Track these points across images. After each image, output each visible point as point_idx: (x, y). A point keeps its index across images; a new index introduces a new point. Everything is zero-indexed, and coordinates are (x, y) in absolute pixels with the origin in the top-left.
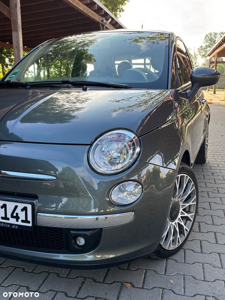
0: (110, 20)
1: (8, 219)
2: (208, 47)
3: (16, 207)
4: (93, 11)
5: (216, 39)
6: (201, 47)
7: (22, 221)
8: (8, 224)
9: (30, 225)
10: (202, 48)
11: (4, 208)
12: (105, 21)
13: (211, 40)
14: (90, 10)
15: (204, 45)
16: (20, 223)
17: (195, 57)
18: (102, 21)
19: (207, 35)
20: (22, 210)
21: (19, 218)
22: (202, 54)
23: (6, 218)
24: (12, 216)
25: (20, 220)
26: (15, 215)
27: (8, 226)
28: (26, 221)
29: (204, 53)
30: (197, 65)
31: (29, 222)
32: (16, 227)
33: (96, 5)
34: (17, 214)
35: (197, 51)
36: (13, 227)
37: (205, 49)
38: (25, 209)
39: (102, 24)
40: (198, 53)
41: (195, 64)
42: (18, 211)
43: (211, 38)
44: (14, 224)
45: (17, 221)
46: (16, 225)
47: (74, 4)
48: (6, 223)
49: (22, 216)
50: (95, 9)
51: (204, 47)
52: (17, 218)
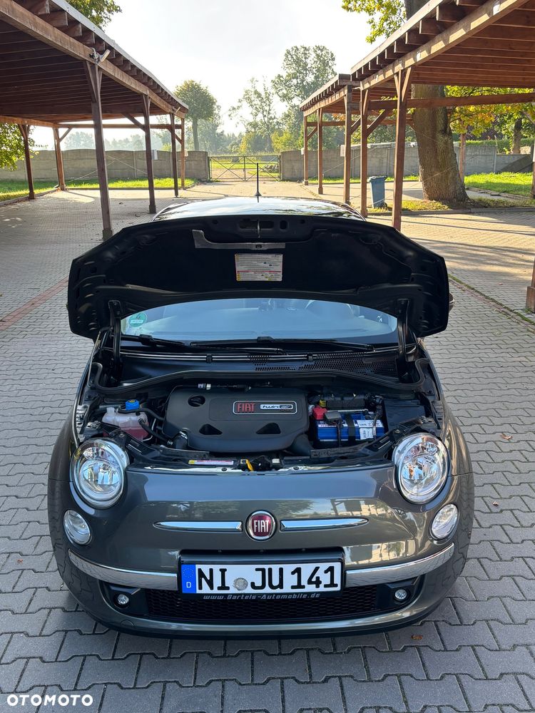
0: (107, 53)
1: (303, 587)
2: (293, 78)
3: (317, 569)
4: (74, 38)
5: (308, 61)
6: (279, 76)
8: (304, 593)
9: (338, 588)
10: (281, 79)
11: (296, 574)
12: (96, 56)
13: (298, 62)
14: (67, 38)
15: (284, 74)
16: (322, 589)
17: (268, 99)
18: (92, 56)
19: (288, 52)
20: (326, 572)
21: (320, 582)
22: (280, 93)
23: (299, 586)
24: (310, 582)
25: (322, 586)
26: (314, 579)
27: (305, 596)
29: (285, 92)
30: (273, 117)
31: (336, 585)
33: (80, 26)
34: (318, 578)
36: (312, 596)
37: (287, 81)
39: (90, 63)
40: (273, 91)
42: (320, 574)
43: (298, 58)
44: (313, 593)
45: (318, 586)
46: (317, 593)
47: (38, 32)
48: (301, 593)
50: (77, 35)
51: (284, 77)
52: (318, 583)
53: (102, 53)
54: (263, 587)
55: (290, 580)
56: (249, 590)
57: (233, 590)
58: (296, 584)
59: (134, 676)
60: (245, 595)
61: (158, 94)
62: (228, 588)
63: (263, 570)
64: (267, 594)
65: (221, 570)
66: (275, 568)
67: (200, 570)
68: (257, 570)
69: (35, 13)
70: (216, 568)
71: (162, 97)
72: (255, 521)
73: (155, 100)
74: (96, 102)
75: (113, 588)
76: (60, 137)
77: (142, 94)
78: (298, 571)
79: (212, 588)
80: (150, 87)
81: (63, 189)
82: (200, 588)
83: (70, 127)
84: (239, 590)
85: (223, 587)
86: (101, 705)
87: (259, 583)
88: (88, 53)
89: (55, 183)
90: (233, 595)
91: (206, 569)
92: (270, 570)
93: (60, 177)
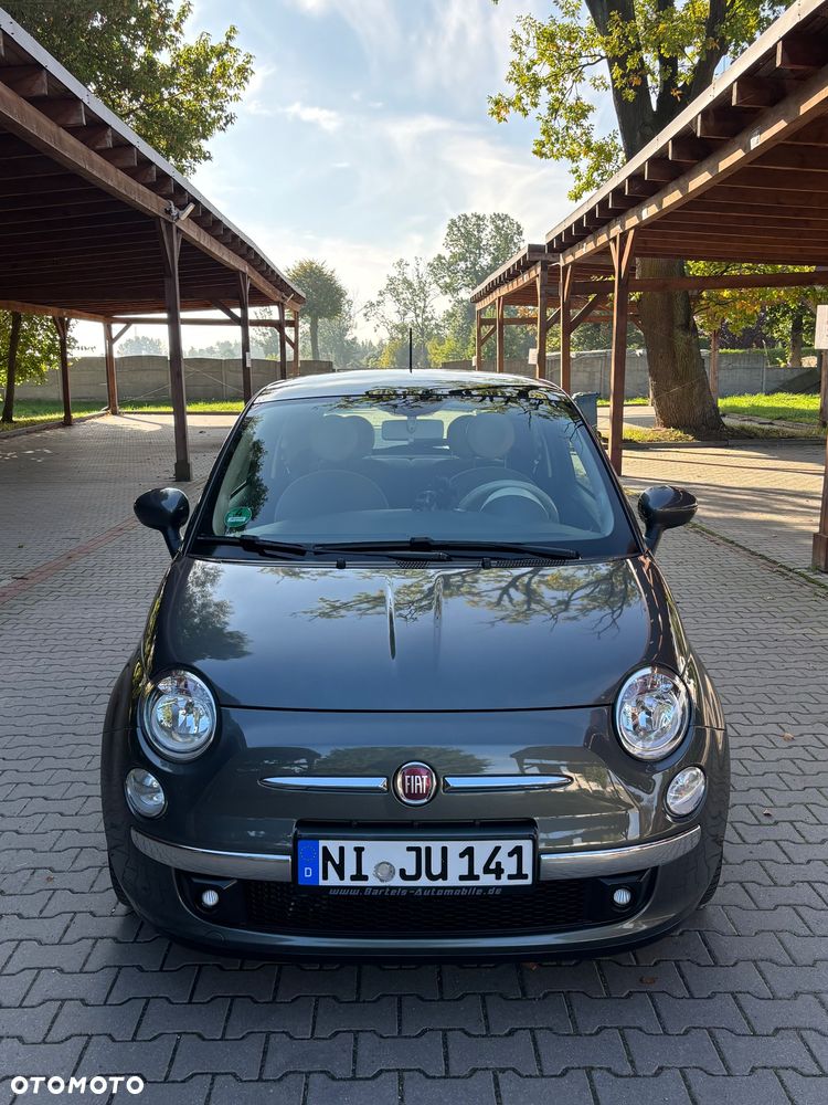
0: (191, 207)
1: (477, 878)
2: (461, 260)
4: (143, 184)
5: (483, 235)
7: (511, 877)
9: (529, 881)
12: (175, 212)
13: (467, 236)
14: (135, 184)
15: (447, 254)
16: (504, 881)
17: (422, 290)
18: (169, 212)
19: (453, 222)
23: (471, 876)
25: (504, 876)
28: (520, 875)
29: (448, 280)
32: (498, 892)
33: (154, 168)
35: (424, 269)
37: (451, 264)
38: (518, 851)
39: (166, 221)
40: (430, 279)
41: (424, 312)
43: (468, 232)
45: (498, 878)
47: (94, 173)
49: (510, 866)
52: (498, 872)
53: (182, 207)
54: (417, 877)
55: (458, 867)
56: (397, 881)
57: (373, 882)
58: (466, 873)
59: (223, 1024)
60: (391, 888)
61: (261, 273)
62: (366, 878)
63: (418, 850)
64: (424, 888)
65: (356, 849)
66: (436, 847)
67: (325, 849)
68: (409, 849)
69: (91, 147)
70: (350, 846)
71: (266, 278)
72: (407, 777)
73: (257, 280)
74: (171, 276)
75: (195, 880)
76: (113, 337)
77: (238, 271)
78: (469, 852)
79: (342, 878)
80: (249, 262)
81: (114, 413)
82: (325, 877)
83: (129, 322)
84: (382, 880)
85: (359, 876)
86: (172, 1060)
87: (411, 871)
88: (163, 207)
89: (103, 404)
90: (374, 888)
91: (333, 847)
92: (428, 850)
93: (111, 395)
